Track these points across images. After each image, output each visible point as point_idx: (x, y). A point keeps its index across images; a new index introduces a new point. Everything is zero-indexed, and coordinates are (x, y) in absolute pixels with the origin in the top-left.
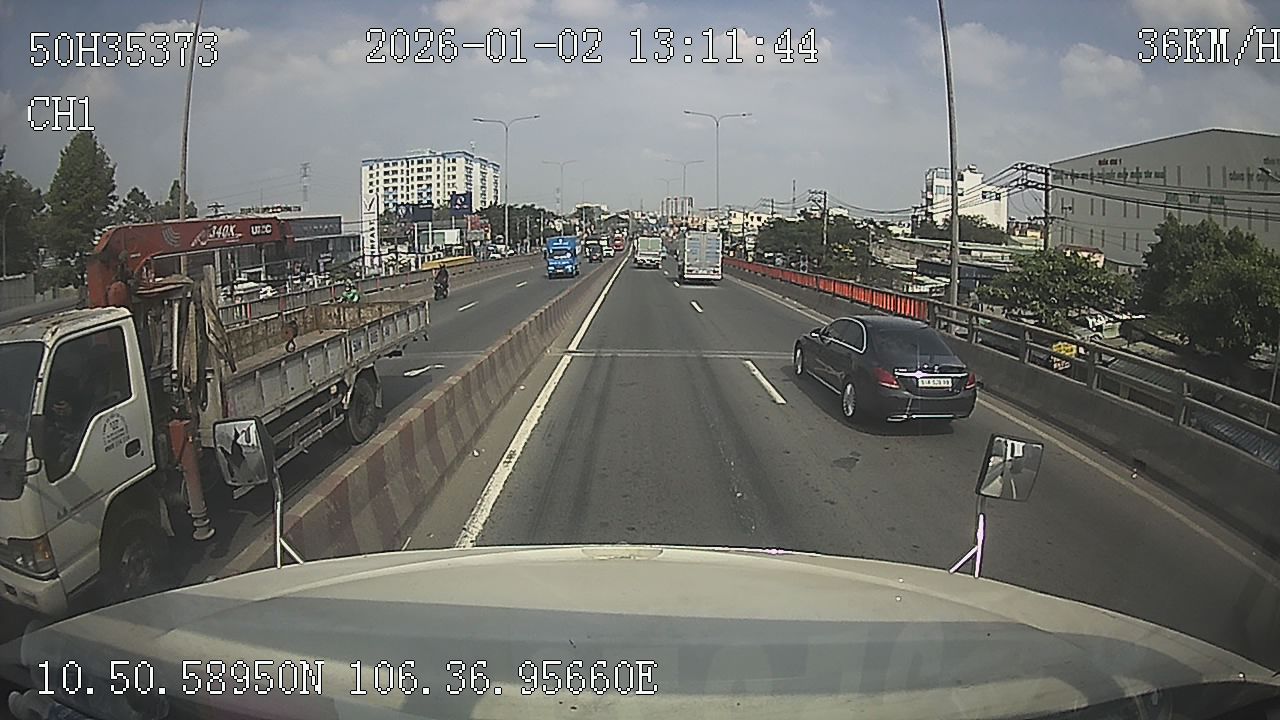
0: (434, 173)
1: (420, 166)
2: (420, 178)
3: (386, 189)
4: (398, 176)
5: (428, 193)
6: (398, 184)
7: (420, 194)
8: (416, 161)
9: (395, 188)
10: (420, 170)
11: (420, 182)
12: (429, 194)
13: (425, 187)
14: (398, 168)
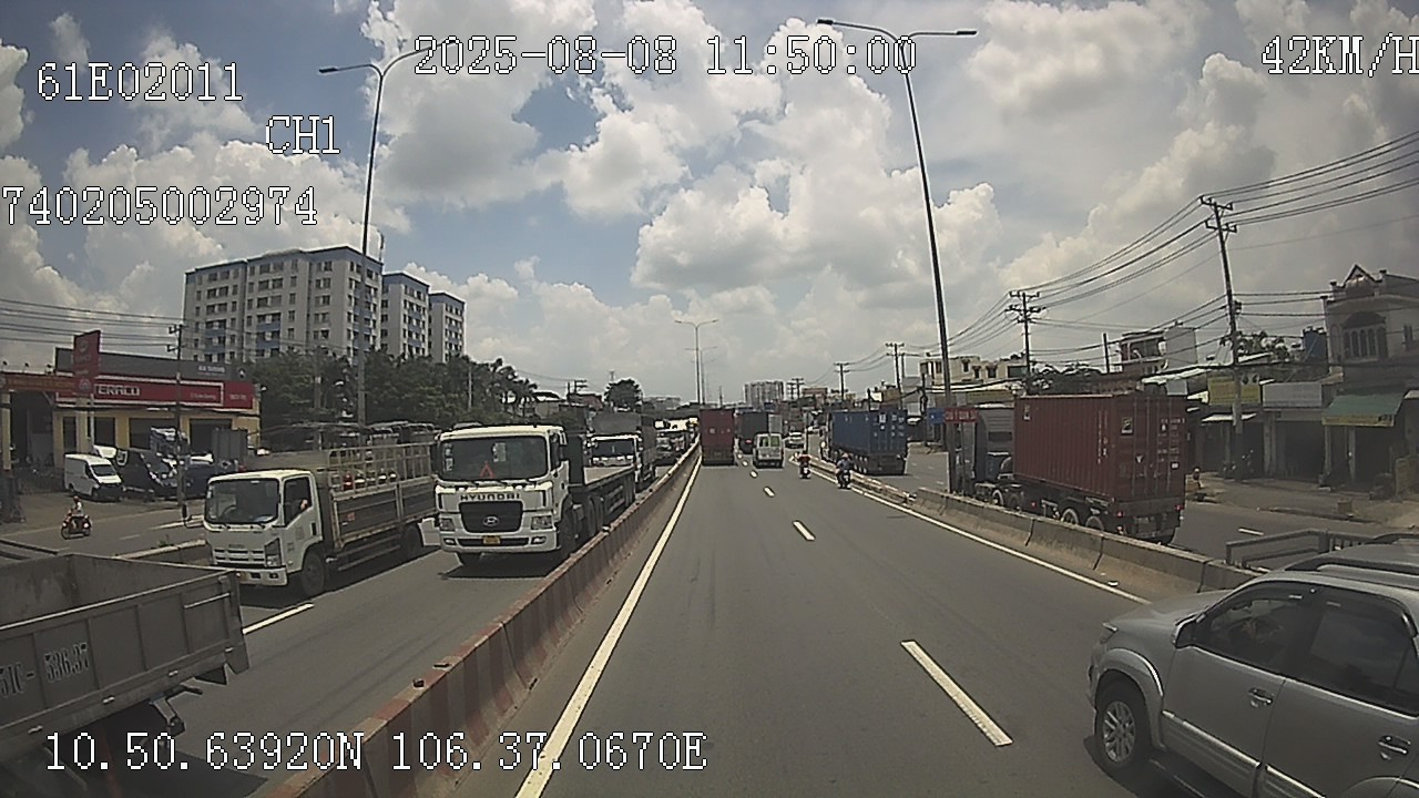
0: (285, 292)
1: (264, 277)
2: (262, 302)
3: (210, 324)
4: (229, 299)
5: (273, 333)
6: (227, 316)
7: (261, 335)
8: (257, 269)
9: (223, 322)
10: (264, 285)
11: (261, 312)
12: (276, 334)
13: (269, 320)
14: (230, 283)
